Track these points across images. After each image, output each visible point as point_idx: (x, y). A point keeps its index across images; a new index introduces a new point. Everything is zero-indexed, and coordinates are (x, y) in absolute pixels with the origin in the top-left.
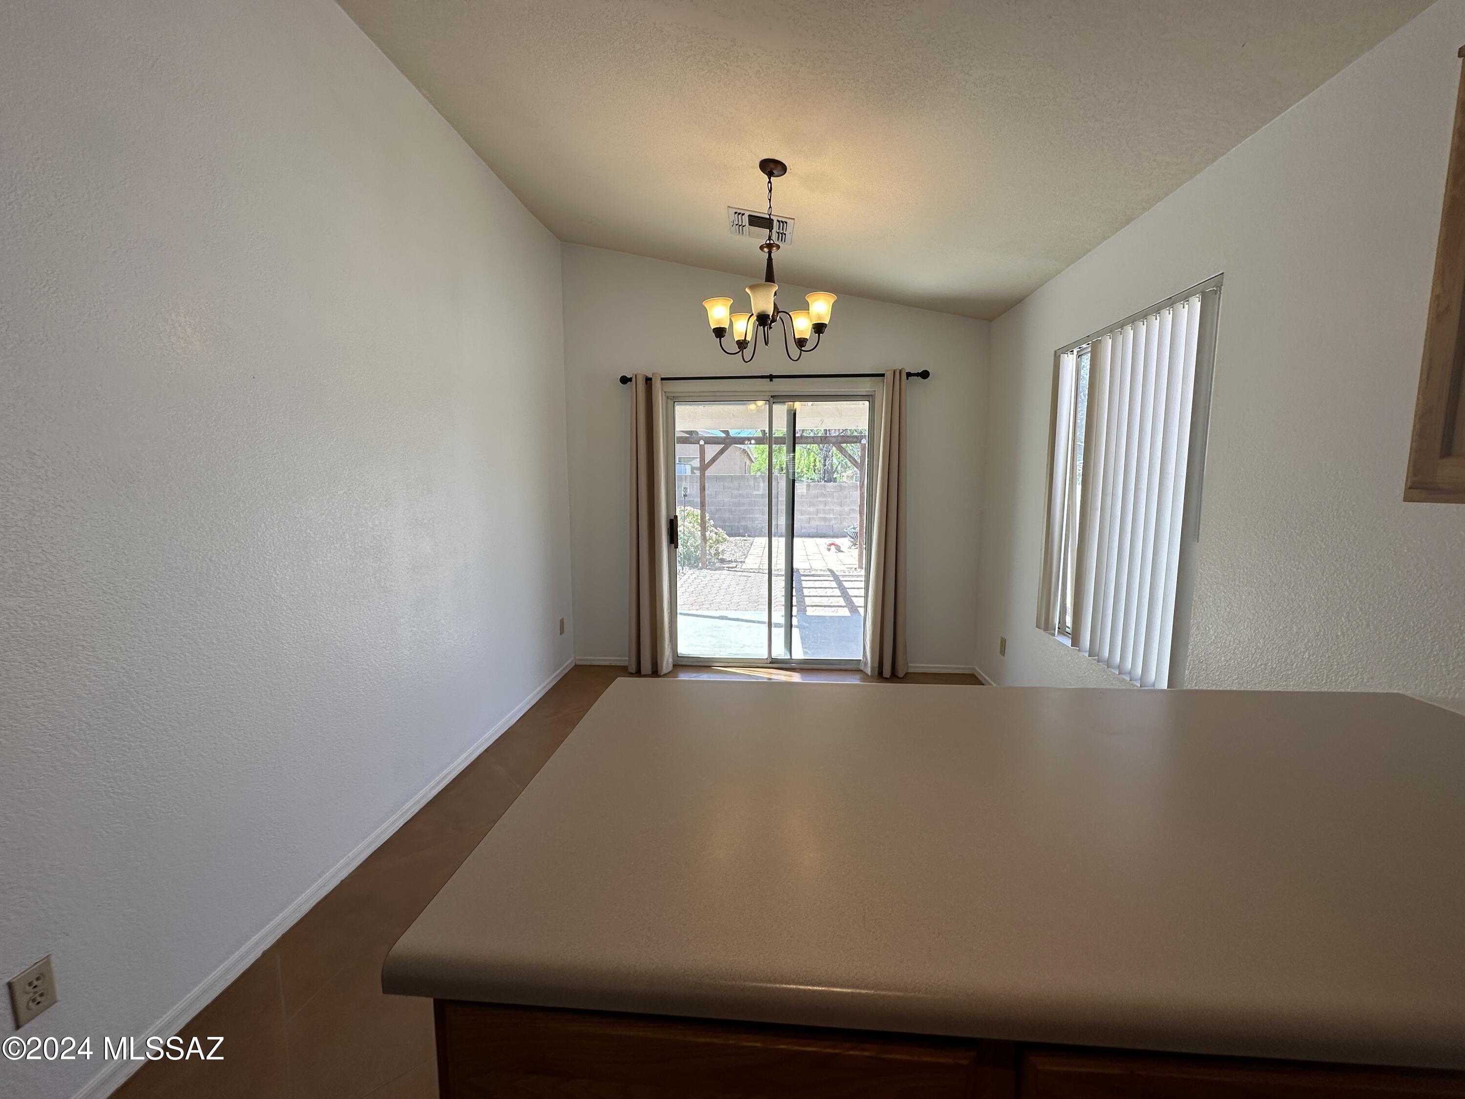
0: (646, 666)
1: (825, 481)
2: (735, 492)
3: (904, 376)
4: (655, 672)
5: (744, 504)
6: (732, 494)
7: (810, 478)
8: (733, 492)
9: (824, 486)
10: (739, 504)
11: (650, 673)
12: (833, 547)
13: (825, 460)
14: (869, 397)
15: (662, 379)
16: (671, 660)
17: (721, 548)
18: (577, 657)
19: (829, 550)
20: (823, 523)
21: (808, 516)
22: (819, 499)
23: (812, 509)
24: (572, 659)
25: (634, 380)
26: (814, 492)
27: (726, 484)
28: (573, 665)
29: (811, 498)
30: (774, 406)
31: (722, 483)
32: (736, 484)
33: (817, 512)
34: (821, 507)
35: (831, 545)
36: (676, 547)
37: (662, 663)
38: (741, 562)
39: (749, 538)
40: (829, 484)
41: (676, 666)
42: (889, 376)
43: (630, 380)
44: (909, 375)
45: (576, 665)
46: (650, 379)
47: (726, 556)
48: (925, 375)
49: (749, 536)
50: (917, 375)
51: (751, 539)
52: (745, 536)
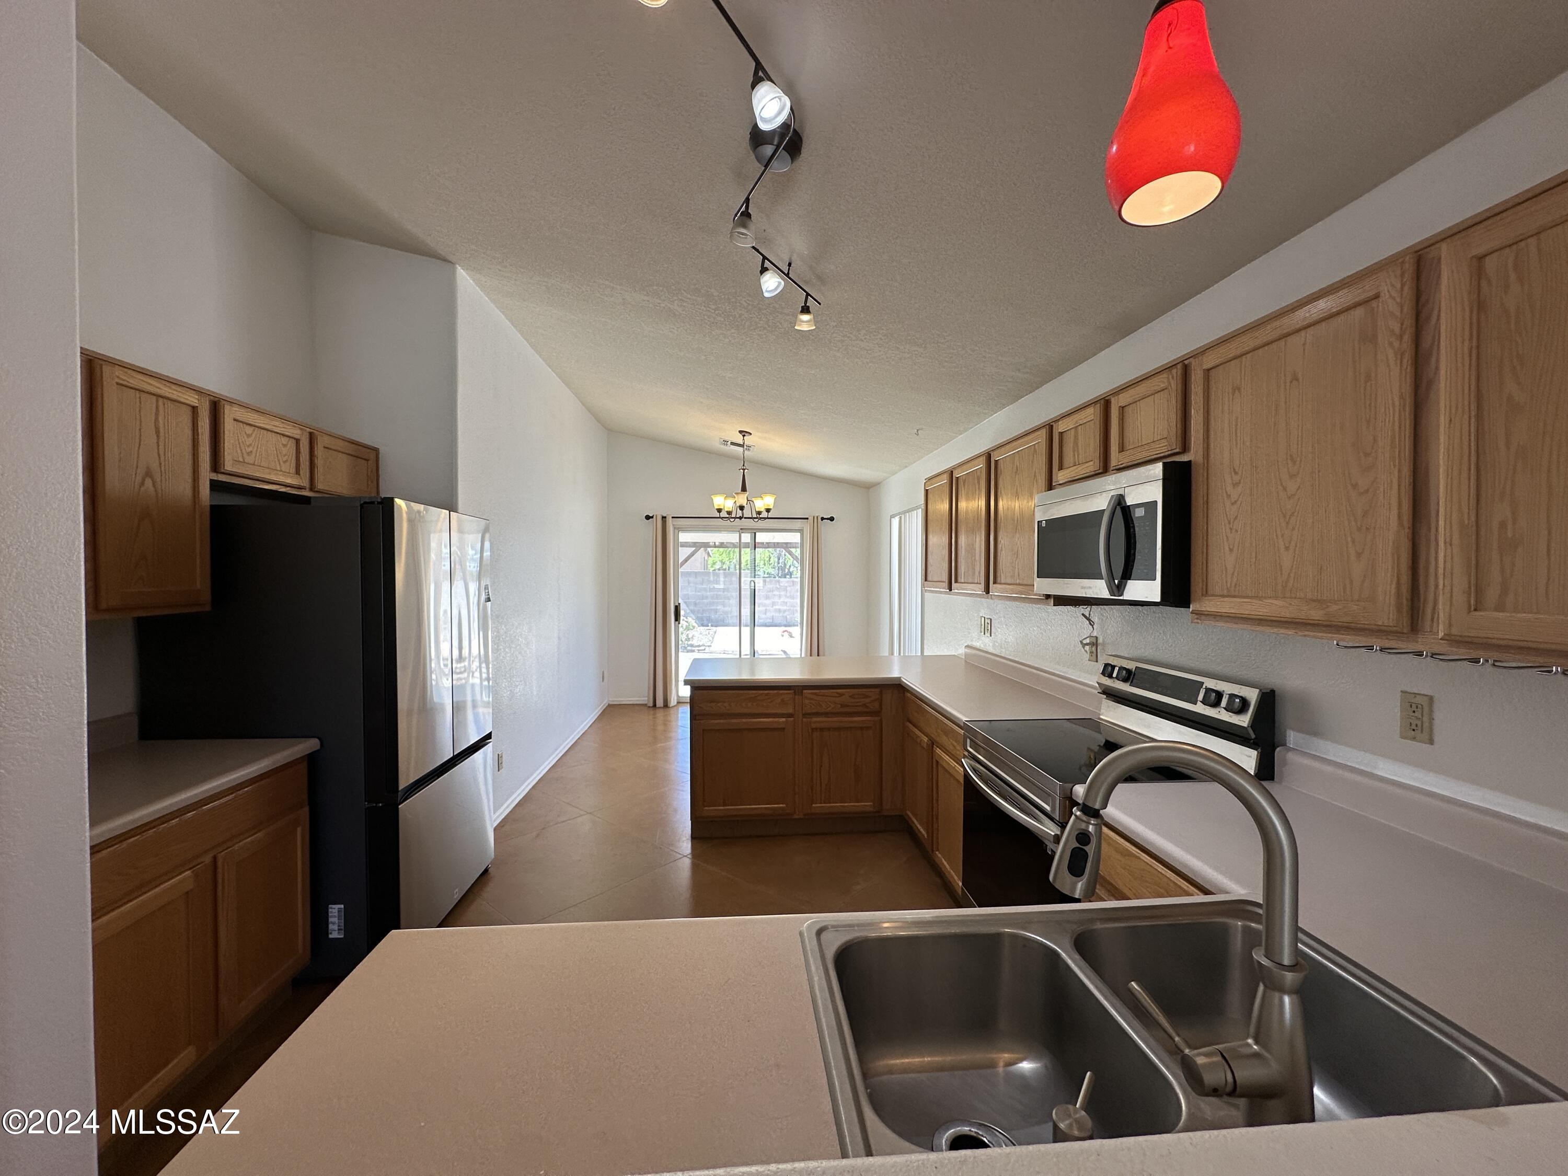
0: (660, 703)
1: (779, 577)
2: (700, 586)
3: (820, 519)
4: (666, 705)
5: (707, 597)
6: (696, 588)
7: (766, 572)
8: (697, 586)
9: (779, 582)
10: (703, 597)
11: (662, 706)
12: (786, 634)
13: (779, 559)
14: (801, 531)
15: (673, 517)
16: (676, 698)
17: (691, 633)
18: (610, 699)
19: (783, 636)
20: (777, 614)
21: (764, 608)
22: (774, 593)
23: (768, 602)
24: (606, 700)
25: (655, 517)
26: (769, 586)
27: (690, 579)
28: (607, 705)
29: (767, 592)
30: (742, 534)
31: (687, 578)
32: (699, 579)
33: (773, 604)
34: (776, 600)
35: (784, 632)
36: (679, 623)
37: (670, 700)
38: (709, 646)
39: (712, 628)
40: (782, 580)
41: (678, 703)
42: (811, 519)
43: (652, 517)
44: (823, 519)
45: (609, 705)
46: (665, 517)
47: (695, 642)
48: (832, 519)
49: (712, 626)
50: (827, 519)
51: (714, 629)
52: (708, 626)
